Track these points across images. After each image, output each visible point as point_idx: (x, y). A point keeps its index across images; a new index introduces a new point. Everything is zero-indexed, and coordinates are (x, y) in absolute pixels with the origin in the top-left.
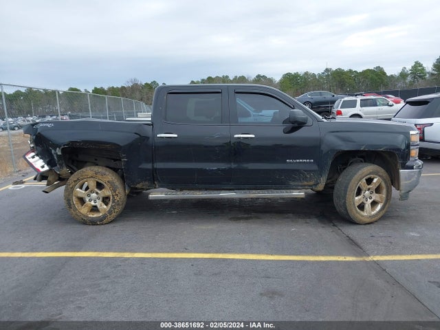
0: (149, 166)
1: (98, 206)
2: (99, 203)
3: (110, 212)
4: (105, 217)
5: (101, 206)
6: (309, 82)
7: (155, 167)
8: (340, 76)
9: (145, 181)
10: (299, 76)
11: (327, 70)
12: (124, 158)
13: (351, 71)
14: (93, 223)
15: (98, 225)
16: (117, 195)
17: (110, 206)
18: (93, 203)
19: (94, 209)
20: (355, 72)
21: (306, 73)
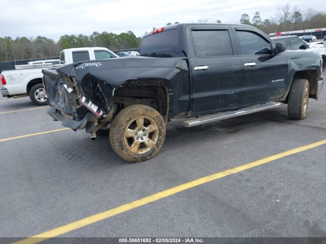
0: (186, 98)
1: (146, 142)
2: (146, 139)
3: (157, 145)
4: (153, 150)
5: (148, 141)
6: (84, 42)
7: (192, 97)
8: (106, 38)
9: (183, 111)
10: (75, 37)
11: (95, 33)
12: (169, 92)
13: (112, 34)
14: (144, 159)
15: (147, 160)
16: (163, 128)
17: (156, 139)
18: (140, 141)
19: (142, 146)
20: (115, 34)
21: (80, 35)
